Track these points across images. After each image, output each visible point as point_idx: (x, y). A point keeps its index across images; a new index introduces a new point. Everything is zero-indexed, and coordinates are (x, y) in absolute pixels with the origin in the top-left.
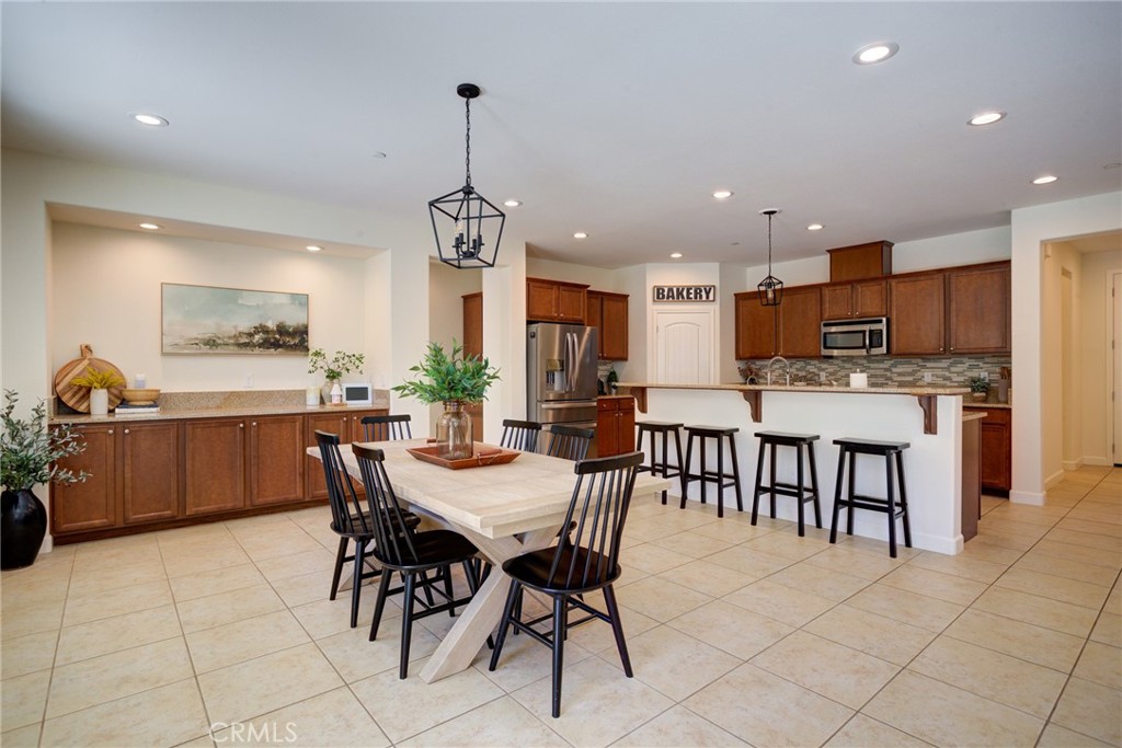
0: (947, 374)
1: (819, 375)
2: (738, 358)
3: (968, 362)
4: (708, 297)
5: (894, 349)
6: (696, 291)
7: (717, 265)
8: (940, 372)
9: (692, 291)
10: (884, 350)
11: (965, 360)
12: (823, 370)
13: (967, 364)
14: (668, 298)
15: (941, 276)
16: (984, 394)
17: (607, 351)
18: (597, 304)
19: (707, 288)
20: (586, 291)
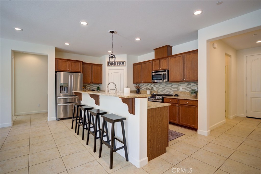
0: (186, 88)
1: (154, 88)
2: (134, 83)
3: (192, 84)
4: (123, 65)
5: (170, 80)
6: (119, 63)
7: (126, 55)
8: (184, 87)
10: (167, 80)
11: (191, 83)
12: (155, 87)
13: (192, 85)
14: (112, 65)
15: (182, 55)
16: (195, 95)
17: (94, 81)
18: (90, 67)
19: (123, 62)
20: (81, 63)
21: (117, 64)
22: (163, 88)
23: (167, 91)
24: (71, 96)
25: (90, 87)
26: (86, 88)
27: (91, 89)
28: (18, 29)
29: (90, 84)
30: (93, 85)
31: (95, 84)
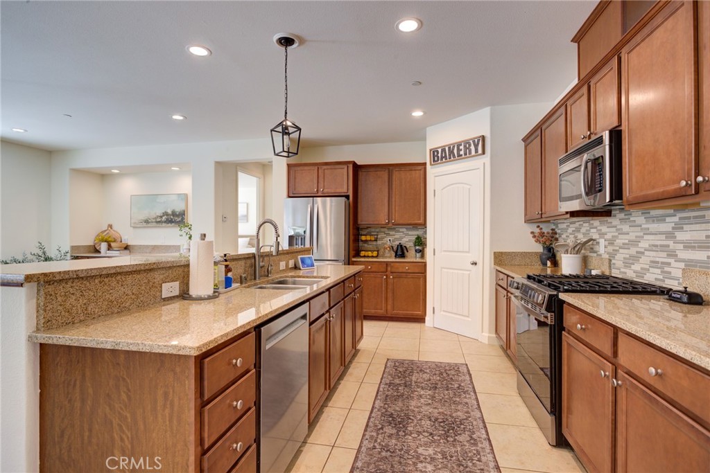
1: (598, 243)
2: (528, 220)
4: (476, 151)
6: (465, 146)
7: (488, 110)
9: (462, 147)
14: (442, 159)
17: (396, 217)
18: (385, 175)
19: (476, 140)
20: (351, 166)
21: (459, 150)
22: (634, 243)
23: (654, 264)
25: (396, 236)
26: (382, 239)
27: (397, 243)
28: (177, 117)
29: (394, 229)
30: (404, 230)
31: (410, 228)
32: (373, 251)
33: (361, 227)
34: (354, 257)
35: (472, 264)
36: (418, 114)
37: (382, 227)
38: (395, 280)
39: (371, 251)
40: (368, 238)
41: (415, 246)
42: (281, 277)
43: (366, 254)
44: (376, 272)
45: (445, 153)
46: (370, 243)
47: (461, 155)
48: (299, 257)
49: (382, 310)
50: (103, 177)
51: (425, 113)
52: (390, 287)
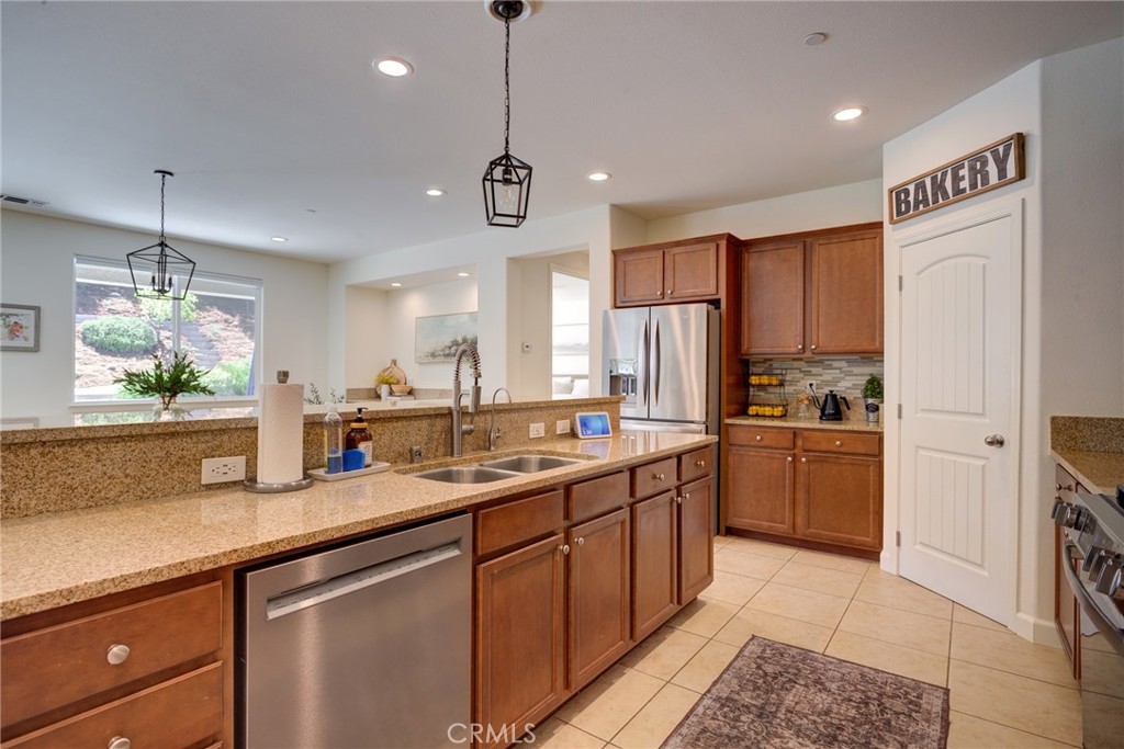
4: (1002, 173)
6: (972, 169)
7: (1034, 68)
9: (964, 172)
14: (916, 207)
17: (822, 338)
18: (795, 255)
19: (1001, 149)
20: (723, 244)
21: (957, 179)
24: (648, 419)
25: (825, 377)
26: (793, 382)
27: (826, 390)
28: (434, 193)
29: (821, 362)
30: (843, 364)
31: (856, 361)
32: (777, 406)
33: (752, 359)
34: (730, 416)
35: (991, 443)
36: (848, 115)
37: (794, 359)
38: (812, 467)
39: (769, 405)
40: (765, 380)
41: (866, 397)
42: (517, 453)
43: (761, 410)
44: (772, 448)
45: (925, 191)
46: (771, 390)
47: (964, 190)
48: (578, 415)
49: (783, 523)
50: (386, 295)
51: (866, 111)
52: (801, 479)
